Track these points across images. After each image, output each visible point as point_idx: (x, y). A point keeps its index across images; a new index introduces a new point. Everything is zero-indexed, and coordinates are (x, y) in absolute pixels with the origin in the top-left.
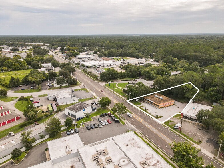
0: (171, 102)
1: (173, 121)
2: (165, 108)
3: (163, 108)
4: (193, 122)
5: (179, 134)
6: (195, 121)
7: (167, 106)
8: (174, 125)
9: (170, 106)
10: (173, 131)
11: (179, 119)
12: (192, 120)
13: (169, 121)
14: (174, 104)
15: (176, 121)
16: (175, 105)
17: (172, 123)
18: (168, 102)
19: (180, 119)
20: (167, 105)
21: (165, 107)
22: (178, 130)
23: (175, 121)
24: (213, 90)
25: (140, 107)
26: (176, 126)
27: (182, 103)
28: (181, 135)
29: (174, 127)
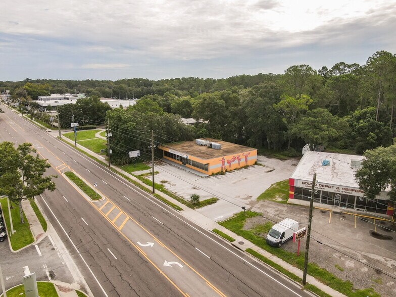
0: (245, 153)
1: (257, 211)
2: (227, 174)
3: (222, 173)
4: (338, 209)
5: (299, 273)
6: (342, 205)
7: (236, 169)
8: (267, 228)
9: (246, 167)
10: (266, 261)
11: (282, 202)
12: (331, 203)
13: (243, 216)
14: (256, 163)
15: (270, 210)
16: (261, 165)
17: (256, 220)
18: (236, 155)
19: (285, 202)
20: (235, 164)
21: (230, 171)
22: (286, 249)
23: (268, 210)
24: (366, 113)
25: (139, 177)
26: (275, 234)
27: (281, 159)
28: (311, 280)
29: (269, 237)
